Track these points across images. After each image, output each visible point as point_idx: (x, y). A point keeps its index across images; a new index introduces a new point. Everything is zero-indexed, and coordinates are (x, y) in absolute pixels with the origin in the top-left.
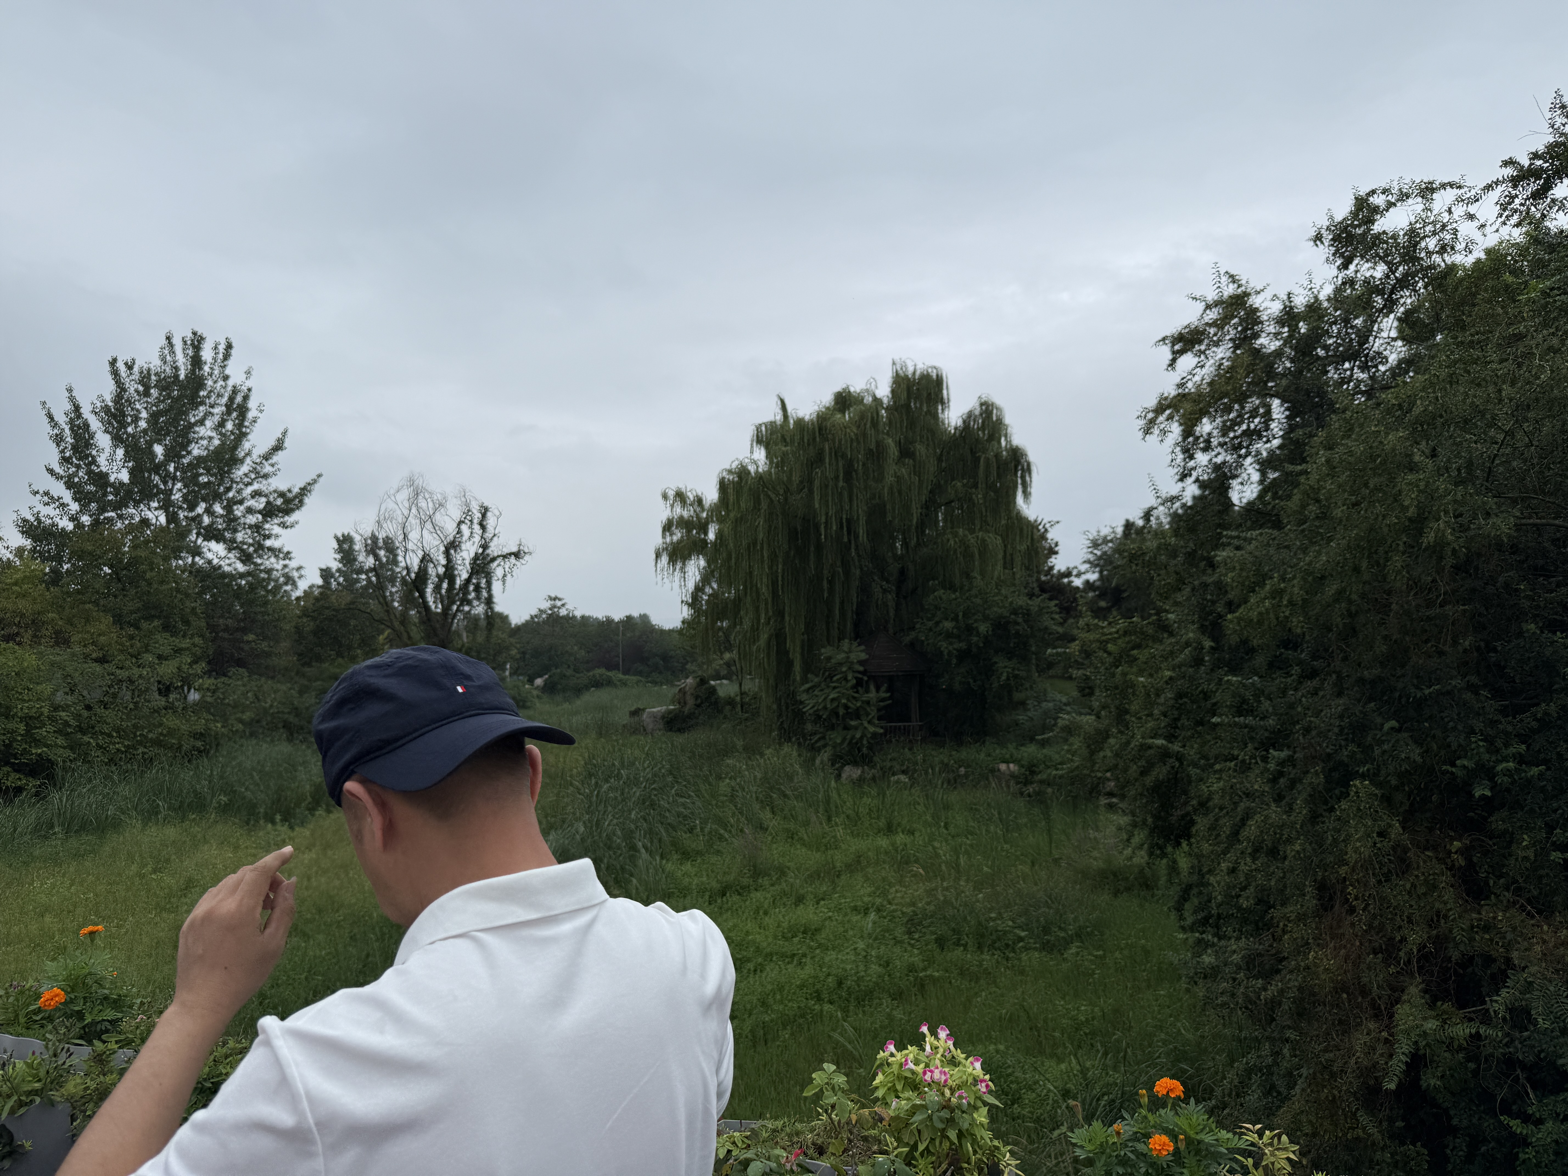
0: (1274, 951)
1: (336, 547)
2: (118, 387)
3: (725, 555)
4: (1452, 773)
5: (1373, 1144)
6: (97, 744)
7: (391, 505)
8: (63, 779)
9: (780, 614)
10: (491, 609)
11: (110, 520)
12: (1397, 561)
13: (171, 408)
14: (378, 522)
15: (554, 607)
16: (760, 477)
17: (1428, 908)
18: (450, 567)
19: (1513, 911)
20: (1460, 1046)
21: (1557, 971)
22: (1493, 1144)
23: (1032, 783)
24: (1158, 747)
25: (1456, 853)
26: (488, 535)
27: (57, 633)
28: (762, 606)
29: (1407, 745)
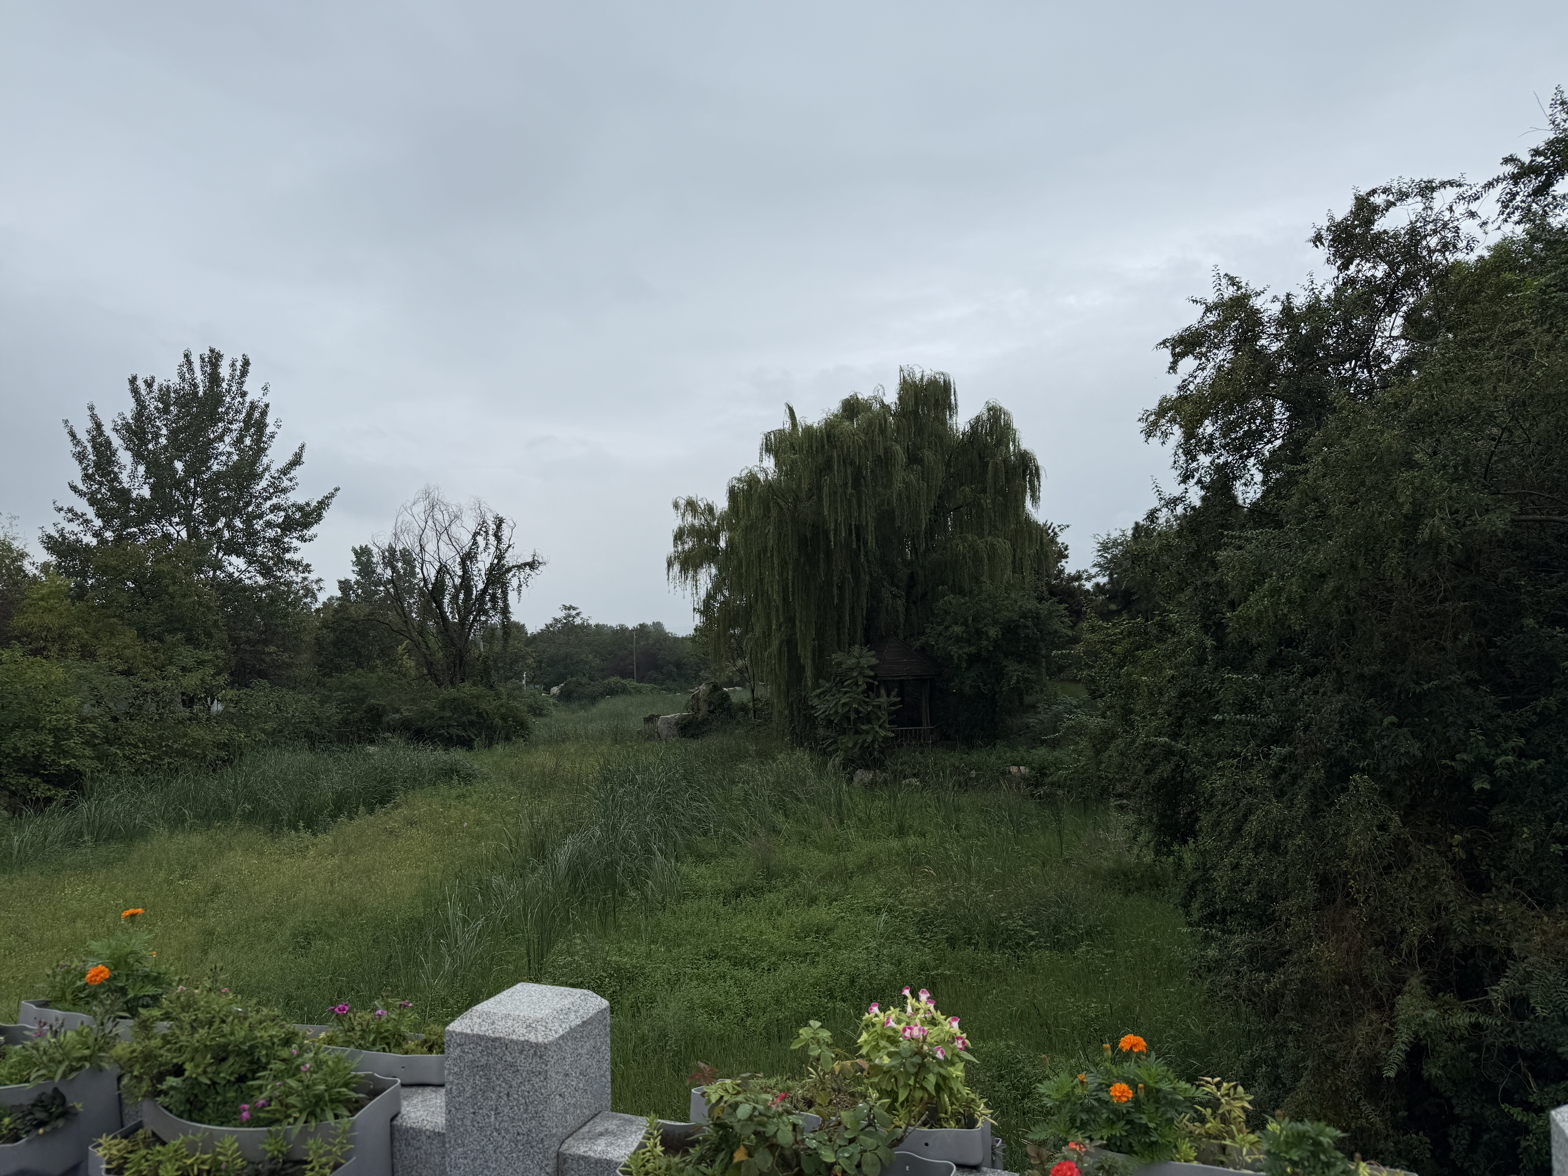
0: (1277, 945)
1: (354, 559)
2: (138, 404)
3: (735, 562)
4: (1452, 767)
5: (1377, 1133)
6: (124, 755)
7: (408, 518)
8: (91, 789)
9: (791, 620)
10: (508, 618)
11: (133, 535)
12: (1394, 557)
13: (191, 424)
14: (395, 535)
15: (569, 616)
16: (769, 485)
17: (1429, 900)
18: (466, 578)
19: (1514, 903)
20: (1462, 1036)
21: (1557, 961)
22: (1495, 1133)
23: (1042, 785)
24: (1163, 746)
25: (1457, 846)
26: (503, 546)
27: (83, 646)
28: (773, 613)
29: (1407, 740)
